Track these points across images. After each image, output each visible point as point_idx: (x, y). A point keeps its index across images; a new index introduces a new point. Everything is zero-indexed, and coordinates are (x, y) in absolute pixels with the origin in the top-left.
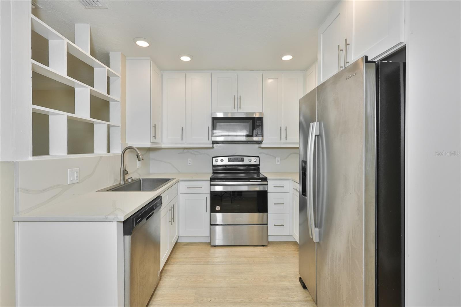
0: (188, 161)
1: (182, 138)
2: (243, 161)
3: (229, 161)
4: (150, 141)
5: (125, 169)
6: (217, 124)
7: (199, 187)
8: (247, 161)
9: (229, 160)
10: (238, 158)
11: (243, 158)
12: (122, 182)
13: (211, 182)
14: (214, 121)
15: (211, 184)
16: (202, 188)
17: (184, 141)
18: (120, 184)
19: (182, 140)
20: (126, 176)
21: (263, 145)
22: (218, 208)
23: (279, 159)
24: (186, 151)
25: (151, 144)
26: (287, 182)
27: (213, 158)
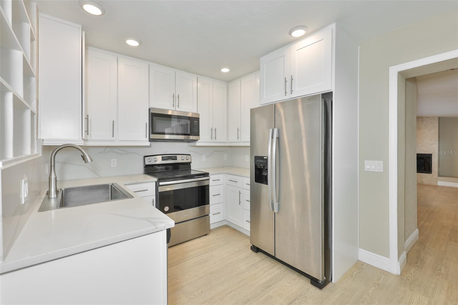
0: (112, 162)
1: (113, 135)
2: (176, 159)
3: (163, 160)
7: (145, 189)
8: (179, 160)
9: (163, 159)
10: (171, 156)
11: (176, 156)
16: (148, 190)
17: (113, 138)
21: (198, 144)
22: (167, 208)
23: (205, 157)
25: (83, 141)
26: (222, 175)
27: (145, 158)
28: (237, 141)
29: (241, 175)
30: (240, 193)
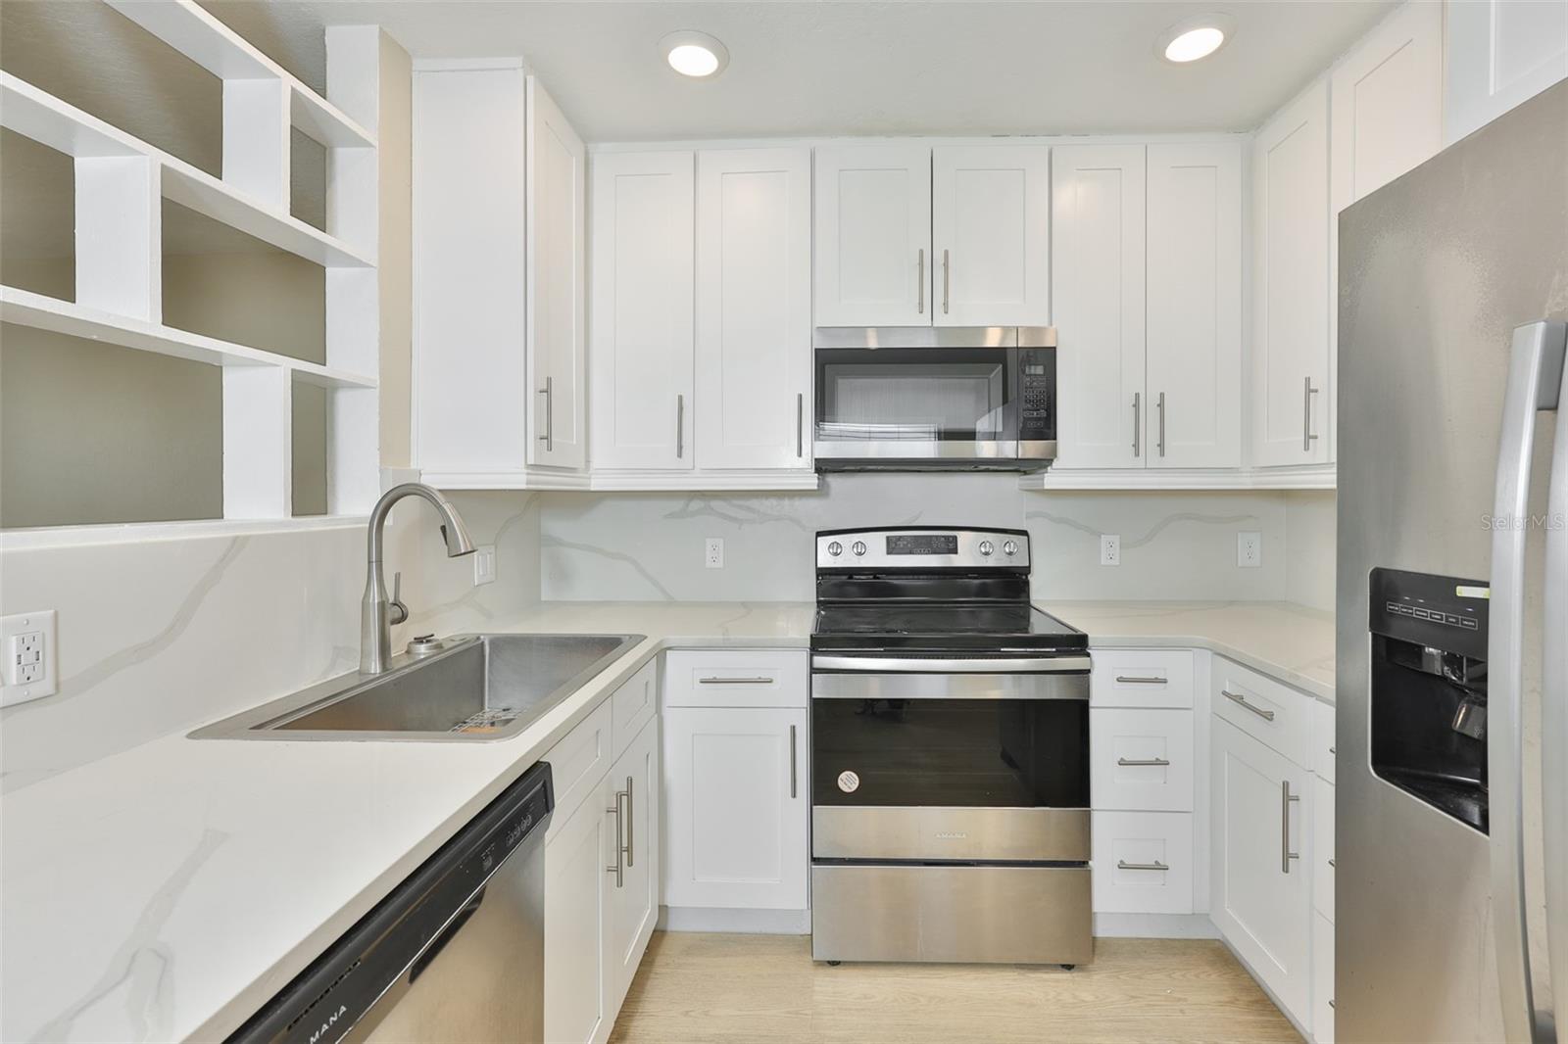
0: (709, 547)
1: (680, 447)
2: (955, 551)
3: (890, 552)
4: (523, 463)
5: (391, 597)
6: (840, 381)
7: (755, 676)
8: (969, 553)
9: (892, 548)
10: (931, 536)
11: (956, 538)
12: (375, 668)
13: (816, 658)
14: (827, 366)
15: (816, 665)
16: (771, 682)
17: (687, 462)
18: (360, 673)
19: (680, 455)
20: (394, 631)
21: (1052, 479)
22: (848, 781)
23: (1118, 543)
24: (696, 505)
25: (528, 474)
26: (1185, 657)
27: (819, 539)
28: (1305, 458)
29: (1298, 677)
30: (1287, 798)
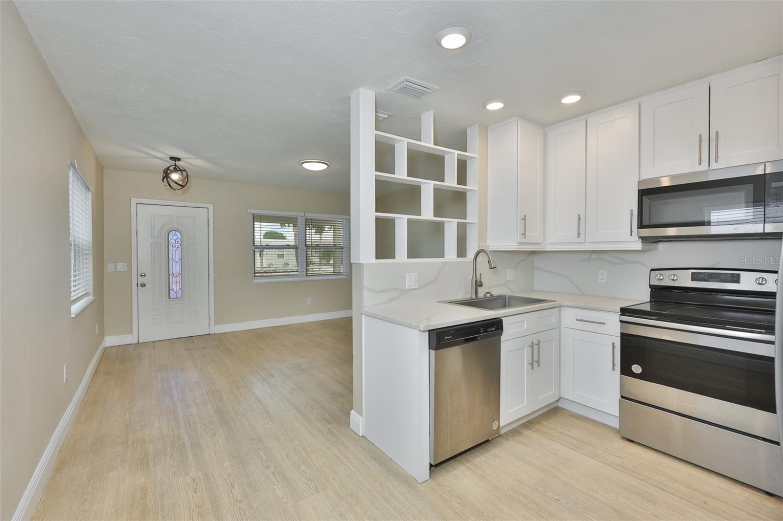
0: (599, 274)
1: (579, 234)
2: (737, 282)
4: (517, 242)
5: (479, 280)
7: (599, 321)
9: (694, 278)
10: (721, 273)
11: (739, 274)
12: (473, 296)
13: (621, 316)
14: (644, 197)
15: (623, 319)
16: (604, 324)
17: (582, 239)
18: (471, 298)
19: (579, 237)
20: (479, 288)
22: (637, 369)
24: (594, 256)
25: (517, 246)
27: (651, 272)
